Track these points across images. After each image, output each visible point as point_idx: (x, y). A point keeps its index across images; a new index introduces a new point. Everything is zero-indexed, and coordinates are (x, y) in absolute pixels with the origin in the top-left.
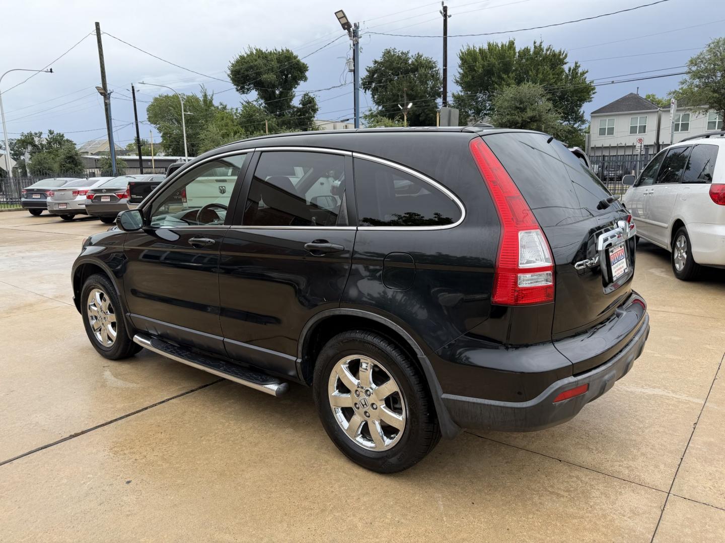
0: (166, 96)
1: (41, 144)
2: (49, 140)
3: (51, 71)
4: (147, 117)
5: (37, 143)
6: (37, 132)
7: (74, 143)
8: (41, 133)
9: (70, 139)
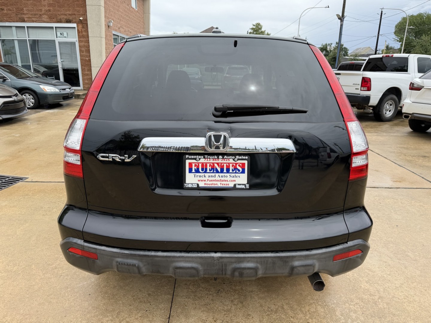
0: (411, 16)
1: (330, 50)
2: (335, 47)
3: (328, 7)
4: (394, 31)
5: (328, 50)
6: (330, 43)
7: (348, 49)
8: (332, 44)
9: (346, 47)
